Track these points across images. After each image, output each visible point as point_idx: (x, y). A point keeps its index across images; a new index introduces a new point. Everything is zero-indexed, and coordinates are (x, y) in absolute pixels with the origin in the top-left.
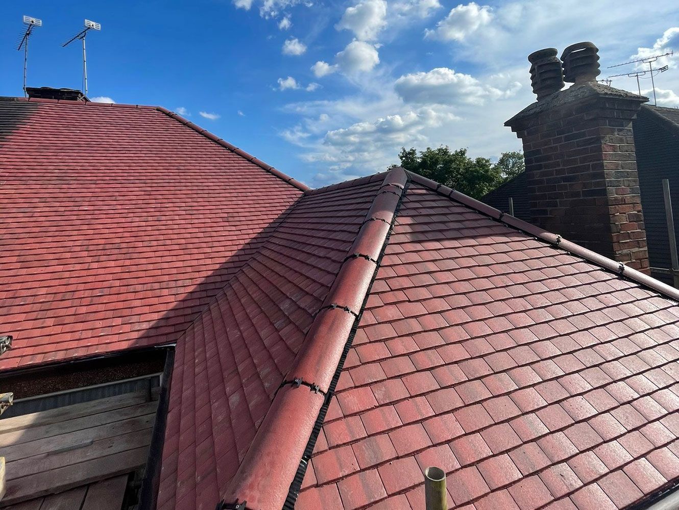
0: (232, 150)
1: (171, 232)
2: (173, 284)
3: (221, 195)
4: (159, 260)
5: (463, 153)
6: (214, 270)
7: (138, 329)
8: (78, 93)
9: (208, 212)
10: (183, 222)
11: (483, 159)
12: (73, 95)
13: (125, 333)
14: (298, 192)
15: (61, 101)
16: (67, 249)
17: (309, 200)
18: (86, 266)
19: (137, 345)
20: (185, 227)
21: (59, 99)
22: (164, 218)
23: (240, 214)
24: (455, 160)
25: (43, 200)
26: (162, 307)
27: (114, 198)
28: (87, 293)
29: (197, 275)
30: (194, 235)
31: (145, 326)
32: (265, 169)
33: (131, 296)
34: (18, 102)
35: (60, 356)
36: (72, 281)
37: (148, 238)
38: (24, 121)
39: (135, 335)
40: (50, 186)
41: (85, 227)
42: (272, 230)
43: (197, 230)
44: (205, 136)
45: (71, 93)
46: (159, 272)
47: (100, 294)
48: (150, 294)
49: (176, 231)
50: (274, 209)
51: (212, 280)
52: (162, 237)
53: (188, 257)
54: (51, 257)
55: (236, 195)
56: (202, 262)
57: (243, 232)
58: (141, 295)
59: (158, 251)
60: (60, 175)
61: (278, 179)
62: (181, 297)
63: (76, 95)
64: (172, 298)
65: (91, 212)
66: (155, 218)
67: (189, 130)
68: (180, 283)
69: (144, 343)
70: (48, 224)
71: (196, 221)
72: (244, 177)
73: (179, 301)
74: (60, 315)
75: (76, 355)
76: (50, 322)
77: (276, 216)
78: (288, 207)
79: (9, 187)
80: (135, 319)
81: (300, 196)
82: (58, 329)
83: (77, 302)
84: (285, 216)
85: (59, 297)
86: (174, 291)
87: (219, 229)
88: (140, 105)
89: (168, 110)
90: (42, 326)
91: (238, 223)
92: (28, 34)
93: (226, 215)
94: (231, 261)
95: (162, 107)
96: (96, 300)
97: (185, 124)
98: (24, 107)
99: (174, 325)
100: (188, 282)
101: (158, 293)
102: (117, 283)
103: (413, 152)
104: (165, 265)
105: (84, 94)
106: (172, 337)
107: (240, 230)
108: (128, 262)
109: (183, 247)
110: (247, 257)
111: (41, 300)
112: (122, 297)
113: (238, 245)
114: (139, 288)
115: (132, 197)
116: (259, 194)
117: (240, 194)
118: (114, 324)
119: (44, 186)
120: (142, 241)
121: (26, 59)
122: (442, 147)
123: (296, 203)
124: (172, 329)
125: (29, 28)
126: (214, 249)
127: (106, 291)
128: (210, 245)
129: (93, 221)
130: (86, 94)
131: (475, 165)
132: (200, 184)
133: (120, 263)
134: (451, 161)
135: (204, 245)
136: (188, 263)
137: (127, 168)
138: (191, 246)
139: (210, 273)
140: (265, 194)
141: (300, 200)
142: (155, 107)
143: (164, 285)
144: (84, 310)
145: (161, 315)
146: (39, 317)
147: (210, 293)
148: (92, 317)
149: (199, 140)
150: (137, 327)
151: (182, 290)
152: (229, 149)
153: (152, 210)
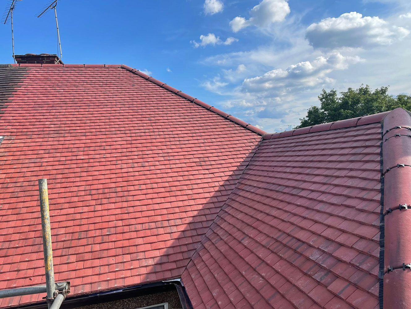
0: (192, 101)
1: (155, 176)
2: (166, 224)
3: (190, 142)
4: (150, 201)
5: (383, 91)
6: (199, 210)
7: (146, 264)
8: (55, 57)
9: (182, 157)
10: (163, 167)
11: (405, 96)
12: (51, 59)
13: (135, 268)
14: (256, 137)
15: (43, 65)
16: (75, 194)
17: (273, 143)
18: (92, 208)
19: (148, 280)
20: (167, 172)
21: (42, 64)
22: (147, 164)
23: (210, 159)
24: (377, 99)
25: (47, 151)
26: (162, 245)
27: (102, 148)
28: (98, 233)
29: (184, 215)
30: (175, 179)
31: (151, 262)
32: (223, 117)
33: (134, 235)
34: (12, 68)
35: (87, 289)
36: (84, 222)
37: (137, 183)
38: (19, 84)
39: (144, 271)
40: (50, 139)
41: (85, 174)
42: (241, 172)
43: (176, 174)
44: (166, 89)
45: (49, 57)
46: (152, 213)
47: (108, 233)
48: (148, 233)
49: (159, 176)
50: (238, 153)
51: (198, 219)
52: (148, 181)
53: (174, 199)
54: (63, 200)
55: (203, 141)
56: (186, 203)
57: (216, 175)
58: (141, 234)
59: (148, 194)
60: (56, 129)
61: (236, 125)
62: (176, 236)
63: (54, 59)
64: (168, 237)
65: (87, 161)
66: (140, 164)
67: (151, 85)
68: (172, 223)
69: (153, 278)
70: (55, 172)
71: (174, 166)
72: (206, 124)
73: (175, 239)
74: (80, 252)
75: (99, 288)
76: (73, 258)
77: (242, 160)
78: (250, 151)
79: (19, 141)
80: (141, 256)
81: (259, 140)
82: (80, 265)
83: (91, 241)
84: (250, 159)
85: (76, 236)
86: (168, 230)
87: (194, 173)
88: (107, 64)
89: (131, 67)
90: (68, 262)
91: (210, 167)
92: (12, 9)
93: (197, 160)
94: (211, 201)
95: (125, 65)
96: (106, 239)
97: (147, 79)
98: (17, 72)
99: (175, 262)
100: (178, 222)
101: (155, 231)
102: (120, 223)
103: (333, 94)
104: (157, 207)
105: (59, 58)
106: (175, 273)
107: (213, 173)
108: (125, 204)
109: (168, 189)
110: (225, 198)
111: (63, 239)
112: (127, 236)
113: (214, 187)
114: (139, 227)
115: (117, 146)
116: (223, 140)
117: (206, 141)
118: (125, 261)
119: (46, 140)
120: (134, 185)
121: (12, 31)
122: (362, 86)
123: (257, 146)
124: (174, 266)
125: (13, 3)
126: (195, 191)
127: (113, 231)
128: (190, 187)
129: (90, 169)
130: (61, 58)
131: (397, 103)
132: (171, 133)
133: (119, 205)
134: (373, 100)
135: (185, 188)
136: (175, 204)
137: (108, 121)
138: (174, 189)
139: (195, 213)
140: (228, 139)
141: (260, 144)
142: (120, 65)
143: (159, 224)
144: (97, 247)
145: (162, 252)
146: (64, 254)
147: (200, 232)
148: (105, 254)
149: (161, 93)
150: (144, 263)
151: (174, 229)
152: (189, 100)
153: (136, 157)
